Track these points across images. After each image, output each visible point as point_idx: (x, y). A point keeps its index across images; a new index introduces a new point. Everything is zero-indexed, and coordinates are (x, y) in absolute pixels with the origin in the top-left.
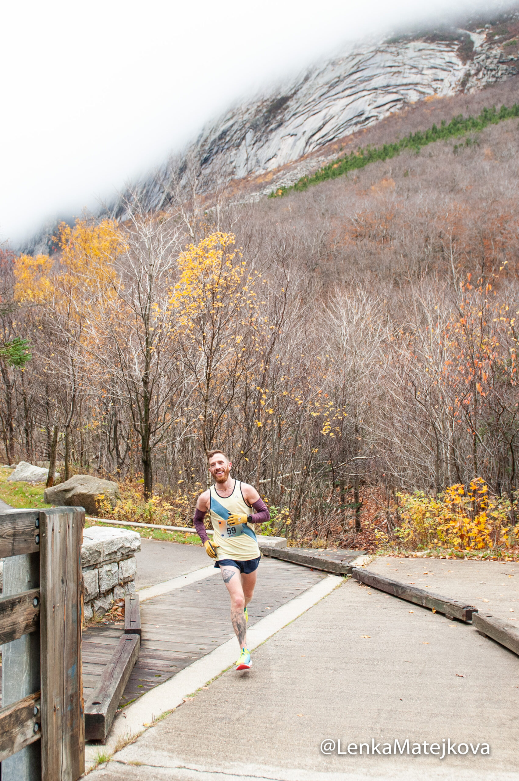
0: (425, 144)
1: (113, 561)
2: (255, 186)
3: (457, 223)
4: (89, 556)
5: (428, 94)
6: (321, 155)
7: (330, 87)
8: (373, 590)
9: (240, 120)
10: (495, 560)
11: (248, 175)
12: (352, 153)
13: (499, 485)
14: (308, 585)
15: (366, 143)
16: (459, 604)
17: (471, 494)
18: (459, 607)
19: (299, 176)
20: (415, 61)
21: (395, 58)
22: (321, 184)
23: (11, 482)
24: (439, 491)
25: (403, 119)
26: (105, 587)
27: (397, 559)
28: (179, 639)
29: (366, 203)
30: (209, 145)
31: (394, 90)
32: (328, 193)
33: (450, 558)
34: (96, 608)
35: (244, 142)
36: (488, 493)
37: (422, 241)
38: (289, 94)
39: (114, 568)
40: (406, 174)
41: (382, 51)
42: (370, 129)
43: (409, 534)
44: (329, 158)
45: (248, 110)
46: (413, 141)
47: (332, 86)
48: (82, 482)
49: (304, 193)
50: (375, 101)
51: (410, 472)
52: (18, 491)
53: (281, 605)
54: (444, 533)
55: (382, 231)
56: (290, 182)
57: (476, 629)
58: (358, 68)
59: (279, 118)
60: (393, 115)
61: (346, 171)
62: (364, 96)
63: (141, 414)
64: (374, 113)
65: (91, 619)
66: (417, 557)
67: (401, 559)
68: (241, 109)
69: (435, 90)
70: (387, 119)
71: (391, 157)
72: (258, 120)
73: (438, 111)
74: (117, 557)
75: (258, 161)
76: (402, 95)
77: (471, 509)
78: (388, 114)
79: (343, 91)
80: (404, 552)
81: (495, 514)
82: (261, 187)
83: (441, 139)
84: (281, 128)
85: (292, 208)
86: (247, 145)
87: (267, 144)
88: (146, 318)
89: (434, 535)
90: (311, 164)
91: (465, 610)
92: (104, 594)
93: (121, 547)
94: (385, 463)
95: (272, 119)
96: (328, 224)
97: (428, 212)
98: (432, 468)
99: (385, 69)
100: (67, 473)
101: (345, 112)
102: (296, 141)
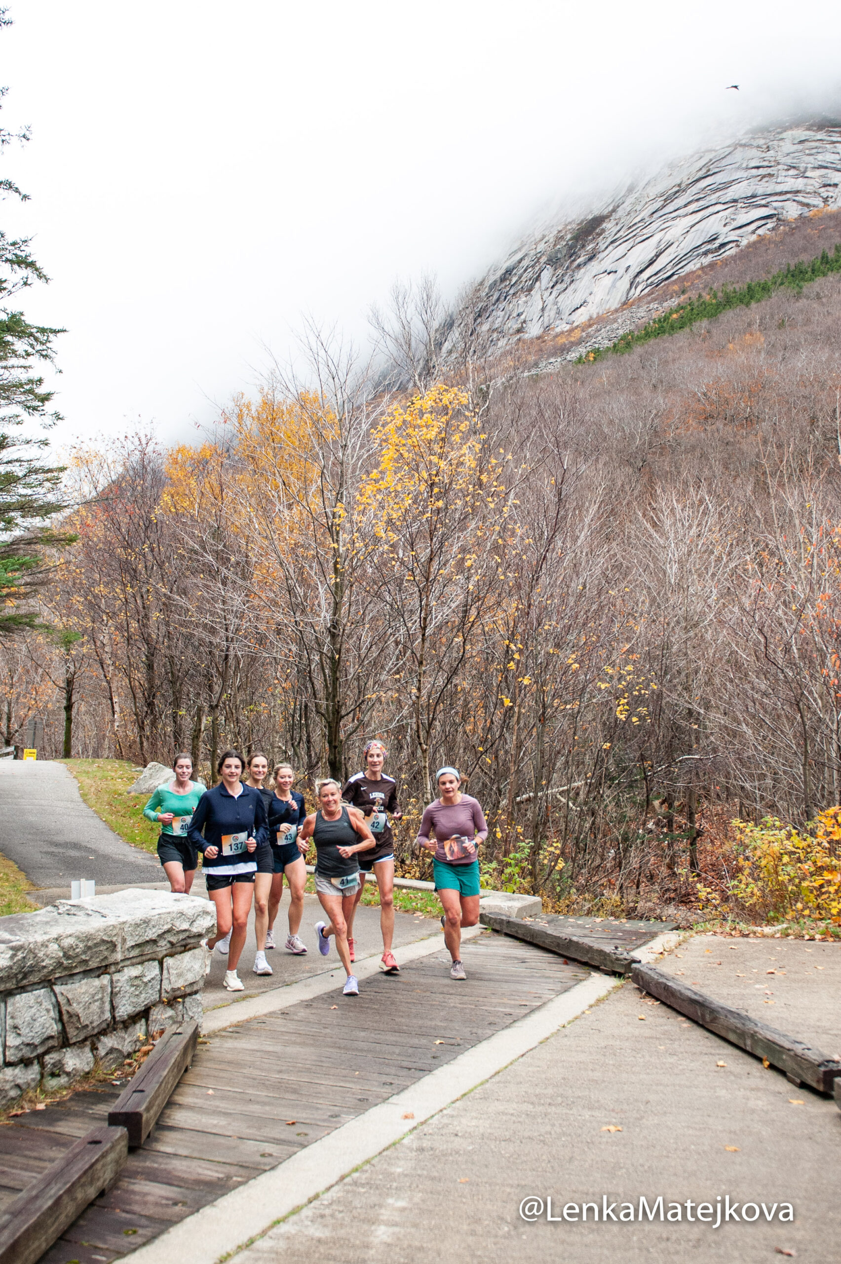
0: (811, 280)
1: (148, 957)
2: (554, 348)
4: (84, 952)
5: (814, 206)
6: (654, 300)
7: (665, 200)
8: (664, 1008)
9: (533, 252)
11: (544, 332)
12: (700, 296)
14: (547, 996)
15: (721, 282)
16: (811, 1055)
18: (810, 1062)
19: (621, 332)
20: (793, 158)
21: (764, 155)
22: (652, 341)
23: (133, 794)
25: (776, 245)
26: (124, 1010)
27: (729, 939)
28: (234, 1127)
29: (719, 367)
30: (487, 290)
31: (763, 202)
32: (663, 354)
33: (823, 940)
34: (102, 1052)
35: (538, 284)
37: (805, 422)
38: (605, 212)
39: (152, 970)
40: (781, 325)
41: (744, 146)
42: (726, 260)
43: (752, 893)
44: (665, 304)
45: (544, 237)
46: (793, 276)
47: (669, 199)
49: (626, 356)
50: (734, 220)
53: (477, 1040)
54: (816, 893)
55: (745, 410)
56: (606, 342)
58: (708, 171)
59: (590, 247)
60: (761, 239)
61: (691, 324)
62: (718, 212)
63: (327, 687)
64: (733, 236)
65: (88, 1073)
66: (764, 936)
67: (734, 940)
68: (534, 236)
69: (826, 200)
70: (752, 245)
71: (759, 301)
72: (559, 251)
73: (830, 231)
74: (158, 949)
75: (559, 312)
76: (775, 209)
78: (754, 238)
79: (685, 206)
80: (742, 926)
82: (563, 350)
83: (835, 271)
84: (594, 263)
85: (608, 378)
86: (543, 288)
87: (573, 286)
89: (797, 896)
90: (639, 315)
91: (822, 1069)
92: (124, 1022)
93: (169, 931)
95: (579, 250)
96: (661, 401)
97: (815, 379)
99: (749, 171)
101: (690, 235)
102: (615, 282)
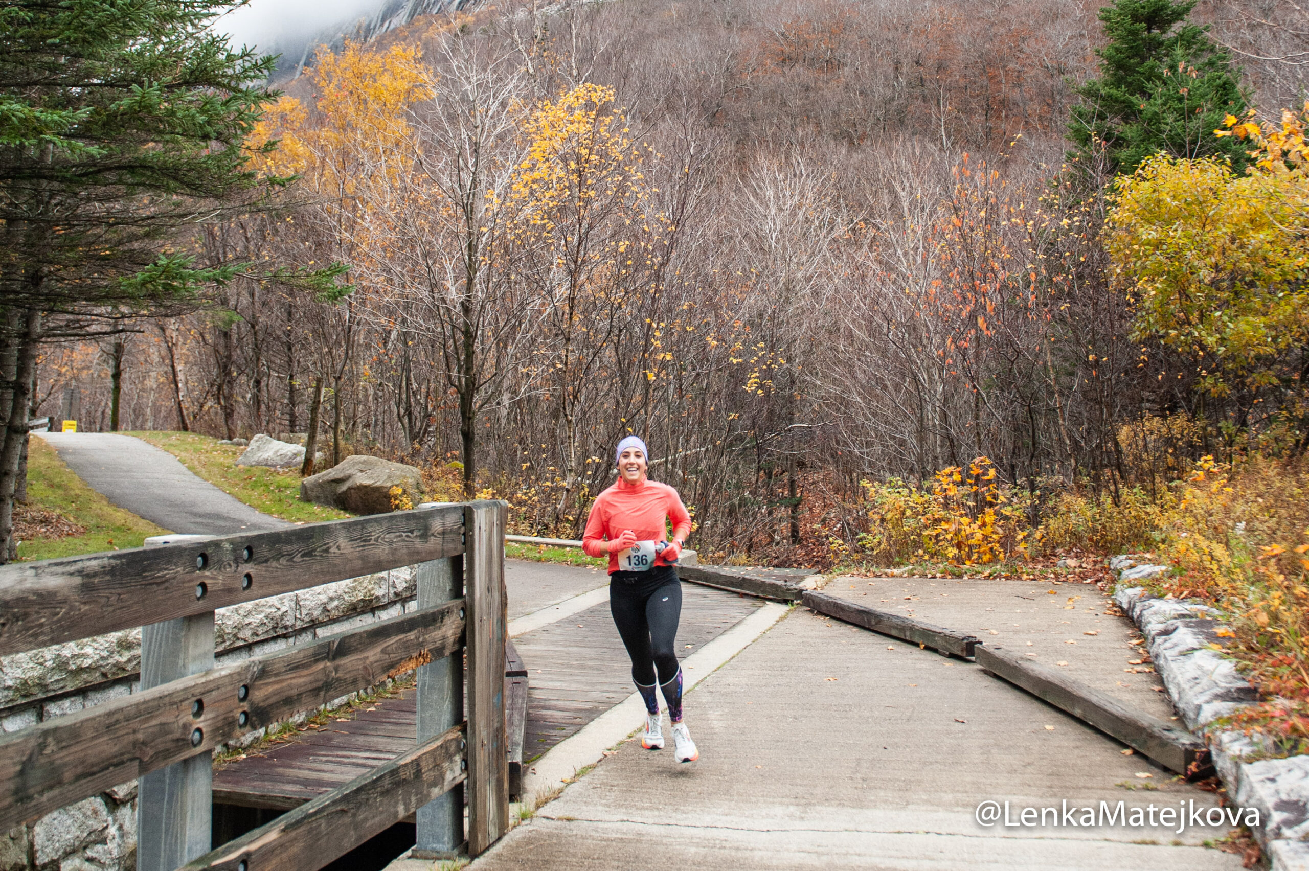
3: (946, 39)
8: (834, 621)
10: (1007, 578)
13: (1013, 467)
14: (740, 617)
16: (956, 634)
17: (972, 481)
18: (957, 639)
23: (241, 466)
24: (924, 475)
27: (865, 579)
28: (574, 686)
29: (798, 5)
33: (943, 577)
36: (998, 480)
37: (890, 70)
43: (880, 543)
48: (362, 466)
51: (878, 448)
52: (256, 482)
53: (706, 642)
54: (933, 540)
55: (825, 53)
57: (980, 667)
63: (458, 359)
66: (893, 576)
67: (870, 579)
77: (971, 504)
80: (874, 569)
81: (1007, 511)
85: (678, 12)
88: (469, 211)
89: (917, 545)
91: (965, 642)
94: (840, 433)
96: (738, 41)
97: (899, 22)
98: (912, 441)
100: (337, 453)
